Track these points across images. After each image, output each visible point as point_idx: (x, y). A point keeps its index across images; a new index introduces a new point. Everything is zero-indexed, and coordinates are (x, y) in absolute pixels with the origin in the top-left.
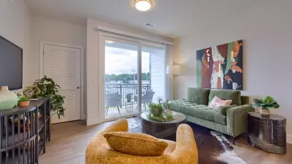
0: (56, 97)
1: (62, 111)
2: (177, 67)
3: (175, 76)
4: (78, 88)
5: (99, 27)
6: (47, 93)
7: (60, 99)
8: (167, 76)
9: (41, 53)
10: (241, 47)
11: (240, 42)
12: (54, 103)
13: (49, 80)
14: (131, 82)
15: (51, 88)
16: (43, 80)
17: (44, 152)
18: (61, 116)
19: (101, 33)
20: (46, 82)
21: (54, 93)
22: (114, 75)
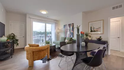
0: (16, 40)
1: (18, 44)
2: (59, 30)
3: (58, 33)
4: (23, 37)
5: (31, 17)
6: (13, 38)
7: (17, 40)
8: (55, 33)
9: (10, 25)
10: (73, 25)
11: (73, 24)
12: (15, 41)
13: (13, 34)
14: (48, 35)
15: (14, 37)
16: (11, 34)
17: (12, 58)
18: (17, 46)
19: (31, 19)
20: (12, 35)
21: (15, 39)
22: (41, 32)
